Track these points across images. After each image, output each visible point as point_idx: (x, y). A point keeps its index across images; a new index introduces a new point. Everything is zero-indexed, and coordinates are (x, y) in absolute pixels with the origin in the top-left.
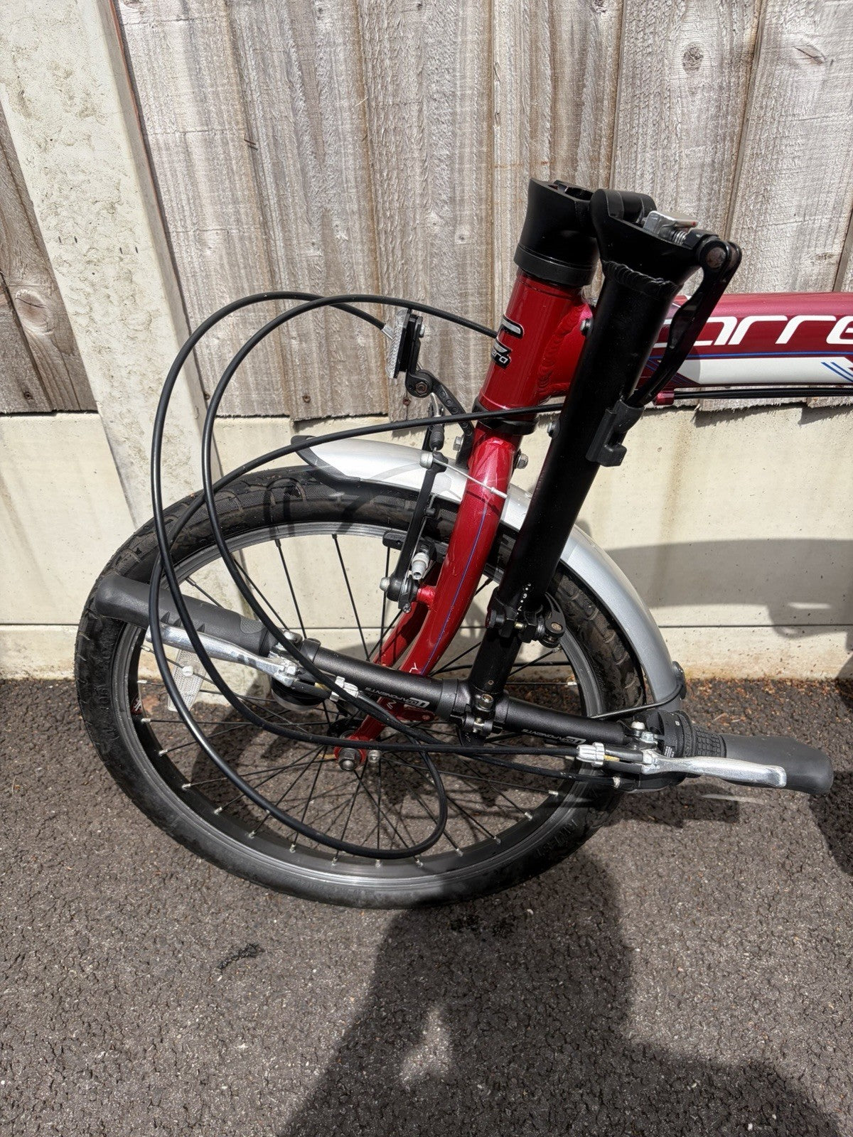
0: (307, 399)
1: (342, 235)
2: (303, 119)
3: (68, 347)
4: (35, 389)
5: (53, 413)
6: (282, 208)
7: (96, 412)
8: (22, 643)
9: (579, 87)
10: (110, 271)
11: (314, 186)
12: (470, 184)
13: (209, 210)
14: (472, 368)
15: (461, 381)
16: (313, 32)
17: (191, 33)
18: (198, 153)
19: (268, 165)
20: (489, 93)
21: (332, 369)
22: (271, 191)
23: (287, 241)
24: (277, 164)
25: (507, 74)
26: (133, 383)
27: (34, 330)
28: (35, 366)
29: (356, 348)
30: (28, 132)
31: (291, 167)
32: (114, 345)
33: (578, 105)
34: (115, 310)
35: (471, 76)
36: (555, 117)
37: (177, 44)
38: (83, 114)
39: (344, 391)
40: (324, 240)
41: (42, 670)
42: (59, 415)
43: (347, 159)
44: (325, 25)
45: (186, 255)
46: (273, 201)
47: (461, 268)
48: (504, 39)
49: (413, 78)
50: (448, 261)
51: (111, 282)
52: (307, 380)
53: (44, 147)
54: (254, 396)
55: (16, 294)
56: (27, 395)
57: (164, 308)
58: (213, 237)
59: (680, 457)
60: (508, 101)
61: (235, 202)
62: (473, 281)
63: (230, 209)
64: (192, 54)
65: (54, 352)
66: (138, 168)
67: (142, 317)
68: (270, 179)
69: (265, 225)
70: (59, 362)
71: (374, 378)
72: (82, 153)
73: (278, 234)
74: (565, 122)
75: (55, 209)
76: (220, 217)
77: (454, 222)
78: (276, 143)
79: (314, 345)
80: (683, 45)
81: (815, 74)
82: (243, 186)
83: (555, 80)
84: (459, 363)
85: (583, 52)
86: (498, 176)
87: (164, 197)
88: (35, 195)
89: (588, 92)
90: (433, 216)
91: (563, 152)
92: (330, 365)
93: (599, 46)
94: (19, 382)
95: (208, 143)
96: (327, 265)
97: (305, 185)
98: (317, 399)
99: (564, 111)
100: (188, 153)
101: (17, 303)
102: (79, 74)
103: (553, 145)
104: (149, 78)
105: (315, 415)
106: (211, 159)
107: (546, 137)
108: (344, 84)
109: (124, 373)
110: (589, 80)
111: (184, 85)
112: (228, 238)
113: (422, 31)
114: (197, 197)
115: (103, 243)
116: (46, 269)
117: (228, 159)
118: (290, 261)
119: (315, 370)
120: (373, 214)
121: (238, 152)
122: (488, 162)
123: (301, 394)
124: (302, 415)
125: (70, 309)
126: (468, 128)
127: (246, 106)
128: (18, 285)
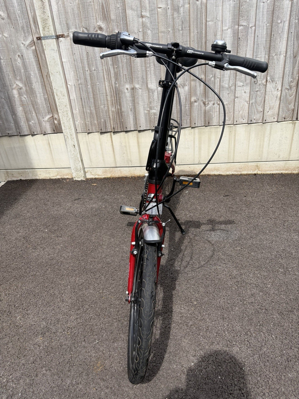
0: (89, 130)
1: (92, 109)
2: (87, 96)
3: (60, 124)
4: (55, 130)
5: (57, 133)
6: (85, 106)
7: (63, 133)
8: (50, 172)
9: (116, 92)
10: (65, 113)
11: (89, 103)
12: (106, 103)
13: (77, 106)
14: (109, 125)
15: (108, 127)
16: (88, 87)
17: (75, 88)
18: (76, 100)
19: (83, 101)
20: (106, 93)
21: (92, 126)
22: (84, 104)
23: (86, 109)
24: (84, 101)
25: (108, 91)
26: (67, 127)
27: (56, 122)
28: (55, 127)
29: (95, 123)
30: (57, 98)
31: (86, 101)
32: (65, 122)
33: (116, 94)
34: (66, 118)
35: (105, 91)
36: (114, 95)
37: (74, 89)
38: (63, 96)
39: (94, 129)
40: (90, 109)
41: (52, 177)
42: (58, 134)
43: (92, 100)
44: (89, 87)
45: (74, 112)
46: (84, 105)
47: (106, 112)
48: (107, 88)
49: (98, 91)
50: (104, 112)
51: (65, 114)
52: (89, 127)
53: (59, 99)
54: (83, 130)
55: (54, 117)
56: (54, 131)
57: (71, 117)
58: (77, 110)
59: (138, 138)
60: (108, 94)
61: (80, 105)
62: (108, 114)
63: (79, 106)
64: (75, 90)
65: (58, 125)
66: (69, 101)
67: (68, 119)
68: (83, 103)
69: (83, 108)
70: (58, 126)
71: (97, 127)
72: (63, 100)
73: (84, 109)
74: (115, 96)
75: (59, 106)
76: (78, 107)
77: (105, 107)
78: (84, 99)
79: (90, 123)
80: (126, 88)
81: (141, 90)
82: (81, 103)
83: (113, 92)
84: (107, 124)
85: (116, 89)
86: (108, 101)
87: (72, 105)
88: (57, 105)
89: (117, 93)
90: (102, 106)
91: (115, 99)
92: (92, 125)
93: (117, 88)
94: (53, 129)
95: (77, 99)
96: (91, 112)
97: (88, 103)
98: (90, 130)
99: (115, 95)
100: (75, 100)
101: (54, 118)
102: (63, 92)
103: (114, 98)
104: (70, 92)
105: (90, 132)
106: (77, 101)
107: (113, 97)
108: (91, 92)
109: (66, 126)
110: (117, 91)
111: (74, 93)
112: (79, 109)
113: (99, 87)
114: (76, 105)
115: (65, 110)
116: (58, 114)
117: (79, 100)
118: (86, 112)
119: (90, 126)
120: (95, 106)
121: (80, 100)
122: (107, 100)
123: (88, 129)
124: (88, 132)
125: (60, 118)
126: (105, 96)
127: (81, 95)
128: (54, 116)
